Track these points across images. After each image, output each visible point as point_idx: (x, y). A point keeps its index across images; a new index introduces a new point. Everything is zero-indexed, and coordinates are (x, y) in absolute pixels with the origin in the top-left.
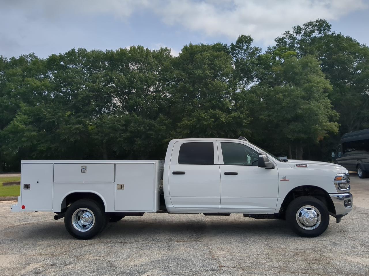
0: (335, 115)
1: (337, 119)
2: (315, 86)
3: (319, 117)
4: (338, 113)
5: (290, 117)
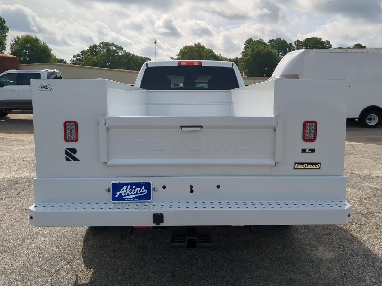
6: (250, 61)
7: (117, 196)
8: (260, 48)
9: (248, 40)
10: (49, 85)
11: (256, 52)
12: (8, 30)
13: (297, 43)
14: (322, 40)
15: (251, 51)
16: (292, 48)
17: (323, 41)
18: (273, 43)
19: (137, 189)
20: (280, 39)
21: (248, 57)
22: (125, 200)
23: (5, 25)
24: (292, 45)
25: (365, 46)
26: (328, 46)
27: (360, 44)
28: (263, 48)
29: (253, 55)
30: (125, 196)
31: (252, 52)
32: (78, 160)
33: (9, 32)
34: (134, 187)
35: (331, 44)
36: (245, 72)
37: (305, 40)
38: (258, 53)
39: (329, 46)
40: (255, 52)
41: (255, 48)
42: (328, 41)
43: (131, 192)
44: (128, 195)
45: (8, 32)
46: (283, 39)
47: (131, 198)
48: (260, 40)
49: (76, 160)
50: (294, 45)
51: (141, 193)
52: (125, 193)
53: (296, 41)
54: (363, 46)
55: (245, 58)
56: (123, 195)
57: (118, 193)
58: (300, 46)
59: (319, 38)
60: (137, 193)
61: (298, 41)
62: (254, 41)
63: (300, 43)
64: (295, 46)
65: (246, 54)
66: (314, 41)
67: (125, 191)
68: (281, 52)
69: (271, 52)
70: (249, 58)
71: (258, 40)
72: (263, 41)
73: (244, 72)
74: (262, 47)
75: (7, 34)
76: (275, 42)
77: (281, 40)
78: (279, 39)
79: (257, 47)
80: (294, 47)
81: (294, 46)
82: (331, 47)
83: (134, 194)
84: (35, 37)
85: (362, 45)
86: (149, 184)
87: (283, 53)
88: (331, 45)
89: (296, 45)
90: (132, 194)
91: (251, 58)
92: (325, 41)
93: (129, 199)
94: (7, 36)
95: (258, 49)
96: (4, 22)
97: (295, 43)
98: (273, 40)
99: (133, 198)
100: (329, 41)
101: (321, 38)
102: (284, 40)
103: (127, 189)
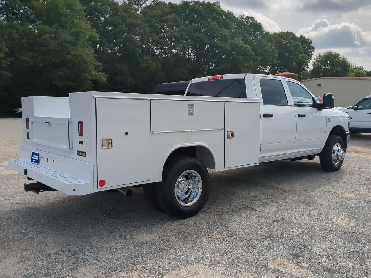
0: (98, 65)
1: (100, 69)
2: (83, 32)
3: (88, 65)
4: (101, 64)
5: (57, 62)
7: (32, 159)
12: (314, 49)
23: (311, 45)
32: (29, 139)
33: (315, 51)
34: (36, 155)
45: (313, 51)
60: (36, 159)
67: (34, 157)
75: (313, 53)
84: (336, 53)
86: (39, 154)
93: (34, 161)
94: (312, 54)
96: (311, 42)
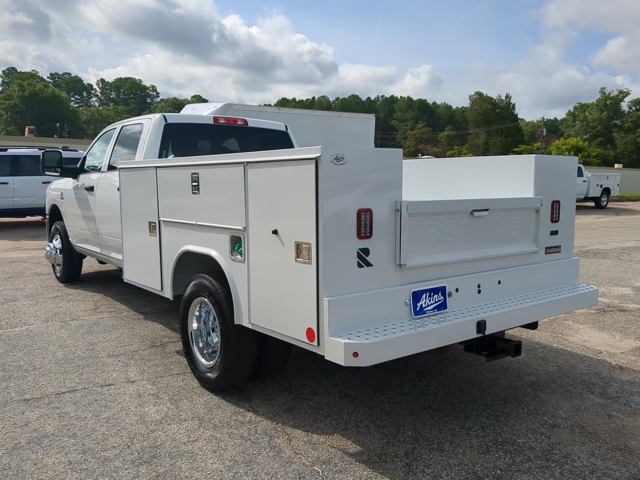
6: (18, 109)
7: (418, 309)
8: (36, 86)
9: (7, 69)
10: (342, 156)
11: (30, 94)
13: (101, 84)
14: (143, 83)
15: (19, 92)
16: (93, 92)
17: (145, 85)
18: (57, 79)
19: (435, 296)
20: (70, 74)
21: (13, 101)
22: (426, 313)
24: (92, 87)
25: (207, 99)
26: (153, 93)
27: (199, 96)
28: (42, 87)
29: (23, 99)
30: (426, 307)
31: (21, 92)
32: (371, 265)
34: (432, 294)
35: (158, 91)
36: (29, 129)
37: (115, 80)
38: (34, 96)
39: (155, 94)
40: (27, 93)
41: (26, 86)
42: (153, 86)
43: (430, 301)
44: (428, 306)
46: (75, 75)
47: (432, 310)
48: (32, 72)
49: (369, 264)
50: (95, 86)
51: (439, 301)
52: (425, 303)
53: (99, 80)
54: (205, 98)
55: (8, 102)
56: (424, 306)
57: (419, 305)
58: (107, 89)
59: (139, 80)
60: (436, 302)
61: (102, 80)
62: (21, 71)
63: (107, 85)
64: (98, 89)
65: (8, 95)
66: (131, 83)
67: (424, 300)
68: (73, 97)
69: (59, 97)
70: (15, 104)
71: (28, 71)
72: (38, 75)
73: (27, 129)
74: (39, 86)
76: (62, 79)
77: (72, 76)
78: (68, 73)
79: (30, 84)
80: (96, 91)
81: (95, 89)
82: (159, 97)
83: (434, 304)
85: (203, 97)
86: (445, 287)
87: (76, 99)
88: (159, 93)
89: (99, 87)
90: (431, 304)
91: (19, 103)
92: (149, 85)
93: (429, 310)
95: (32, 89)
97: (98, 85)
98: (56, 74)
99: (433, 309)
100: (155, 87)
101: (142, 80)
102: (77, 77)
103: (426, 299)
